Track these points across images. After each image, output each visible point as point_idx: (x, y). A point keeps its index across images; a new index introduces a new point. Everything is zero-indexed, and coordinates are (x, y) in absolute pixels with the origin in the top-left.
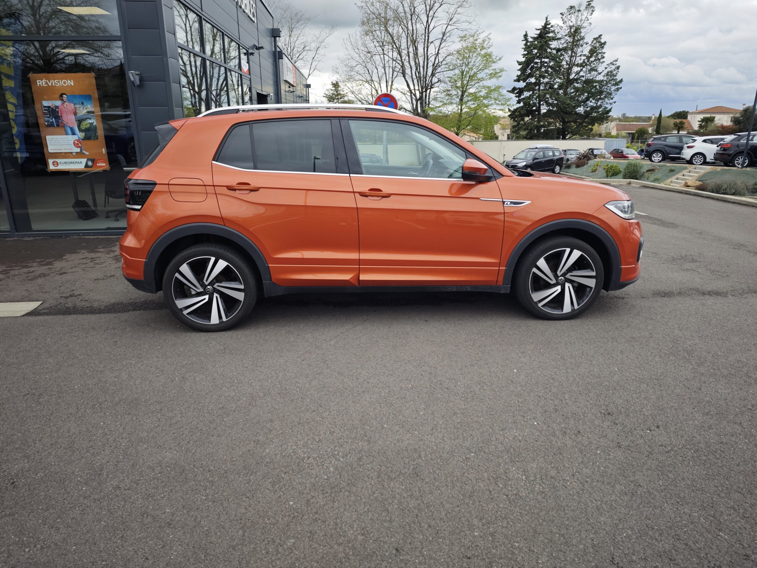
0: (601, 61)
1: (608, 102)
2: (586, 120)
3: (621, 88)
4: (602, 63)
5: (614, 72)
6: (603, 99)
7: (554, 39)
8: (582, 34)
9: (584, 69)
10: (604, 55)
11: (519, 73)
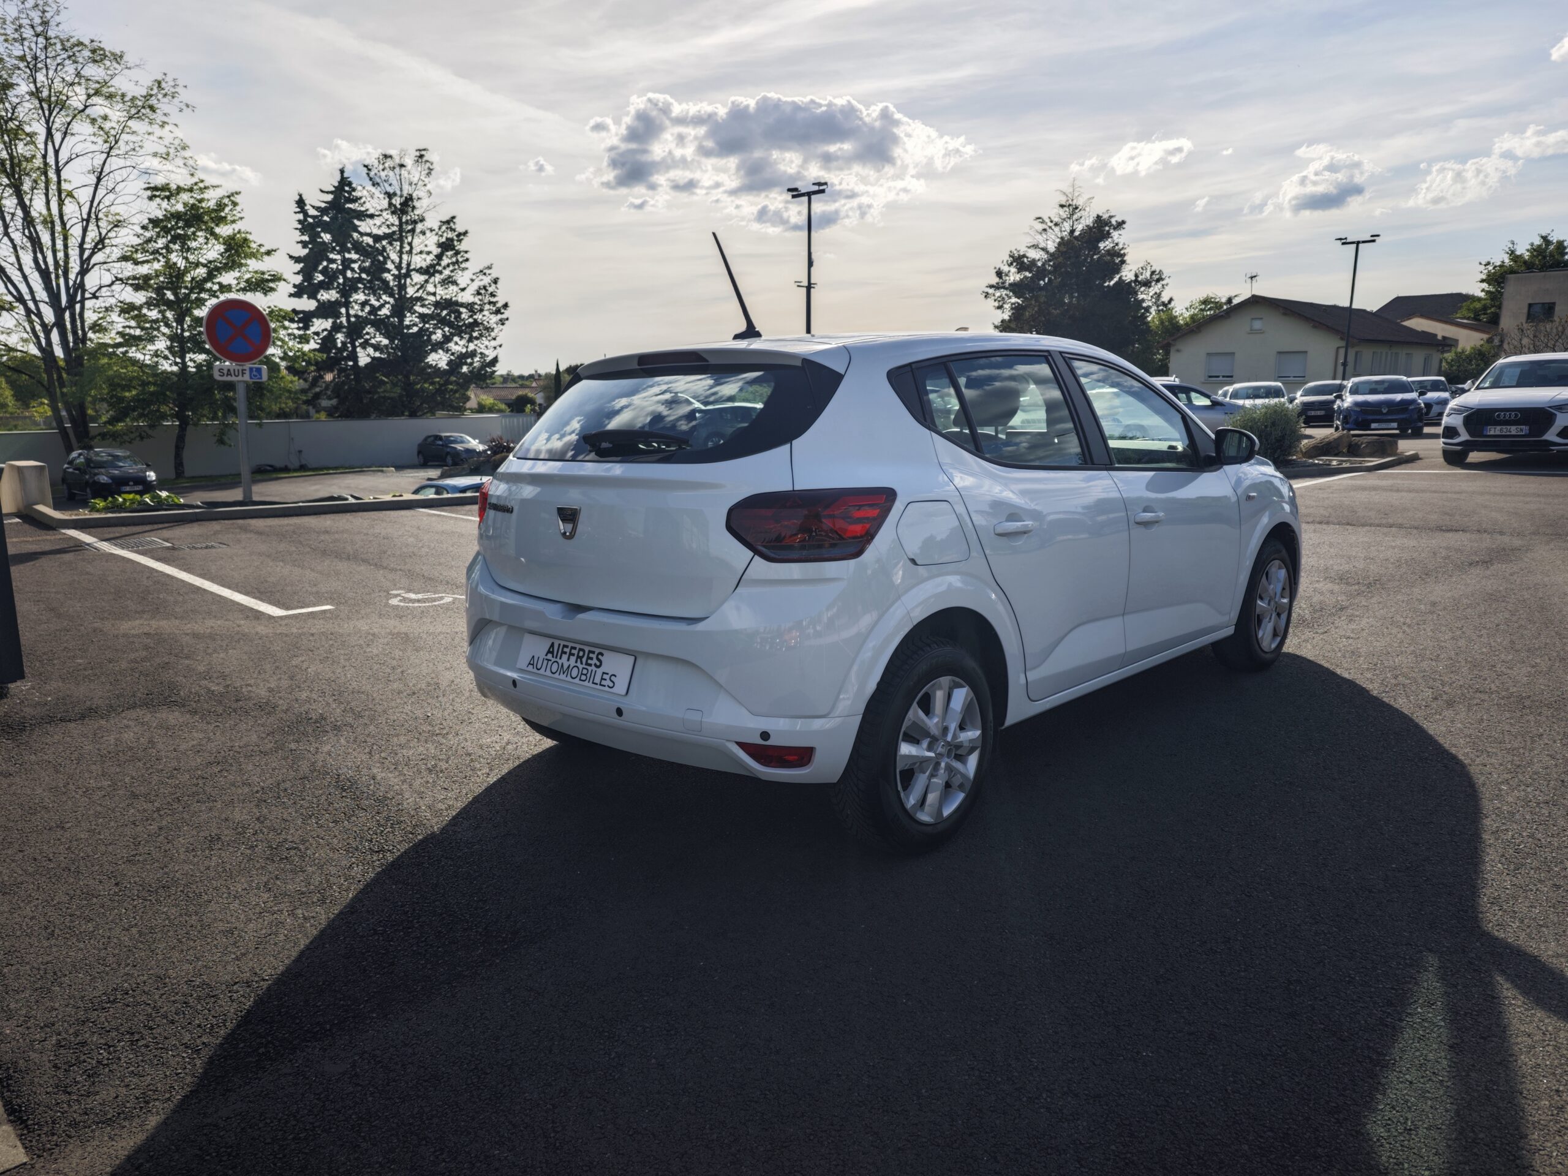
0: (463, 265)
1: (486, 343)
2: (453, 379)
3: (507, 319)
4: (464, 269)
5: (491, 290)
6: (477, 338)
7: (363, 215)
8: (417, 212)
9: (433, 278)
10: (466, 256)
11: (298, 279)
